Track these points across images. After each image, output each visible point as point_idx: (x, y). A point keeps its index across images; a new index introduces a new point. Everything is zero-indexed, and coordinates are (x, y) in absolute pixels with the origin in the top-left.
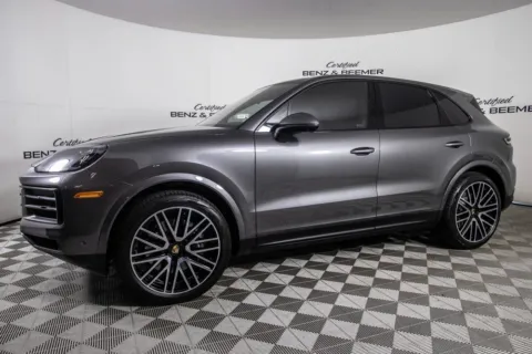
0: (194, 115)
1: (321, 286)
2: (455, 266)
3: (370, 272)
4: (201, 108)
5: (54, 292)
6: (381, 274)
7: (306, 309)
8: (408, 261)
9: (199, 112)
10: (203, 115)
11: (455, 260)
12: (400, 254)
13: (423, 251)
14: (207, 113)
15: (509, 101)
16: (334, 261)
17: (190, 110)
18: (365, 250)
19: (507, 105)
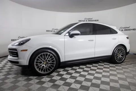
0: (52, 31)
1: (82, 73)
2: (117, 69)
3: (95, 70)
4: (54, 29)
5: (15, 74)
6: (97, 70)
7: (78, 79)
8: (105, 67)
9: (53, 30)
10: (54, 31)
11: (117, 67)
12: (103, 66)
13: (109, 65)
14: (55, 30)
15: (129, 27)
16: (86, 67)
17: (51, 30)
18: (94, 65)
19: (129, 29)
